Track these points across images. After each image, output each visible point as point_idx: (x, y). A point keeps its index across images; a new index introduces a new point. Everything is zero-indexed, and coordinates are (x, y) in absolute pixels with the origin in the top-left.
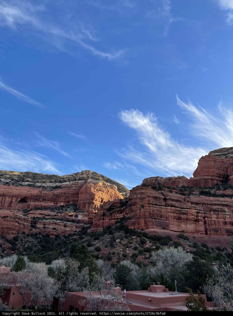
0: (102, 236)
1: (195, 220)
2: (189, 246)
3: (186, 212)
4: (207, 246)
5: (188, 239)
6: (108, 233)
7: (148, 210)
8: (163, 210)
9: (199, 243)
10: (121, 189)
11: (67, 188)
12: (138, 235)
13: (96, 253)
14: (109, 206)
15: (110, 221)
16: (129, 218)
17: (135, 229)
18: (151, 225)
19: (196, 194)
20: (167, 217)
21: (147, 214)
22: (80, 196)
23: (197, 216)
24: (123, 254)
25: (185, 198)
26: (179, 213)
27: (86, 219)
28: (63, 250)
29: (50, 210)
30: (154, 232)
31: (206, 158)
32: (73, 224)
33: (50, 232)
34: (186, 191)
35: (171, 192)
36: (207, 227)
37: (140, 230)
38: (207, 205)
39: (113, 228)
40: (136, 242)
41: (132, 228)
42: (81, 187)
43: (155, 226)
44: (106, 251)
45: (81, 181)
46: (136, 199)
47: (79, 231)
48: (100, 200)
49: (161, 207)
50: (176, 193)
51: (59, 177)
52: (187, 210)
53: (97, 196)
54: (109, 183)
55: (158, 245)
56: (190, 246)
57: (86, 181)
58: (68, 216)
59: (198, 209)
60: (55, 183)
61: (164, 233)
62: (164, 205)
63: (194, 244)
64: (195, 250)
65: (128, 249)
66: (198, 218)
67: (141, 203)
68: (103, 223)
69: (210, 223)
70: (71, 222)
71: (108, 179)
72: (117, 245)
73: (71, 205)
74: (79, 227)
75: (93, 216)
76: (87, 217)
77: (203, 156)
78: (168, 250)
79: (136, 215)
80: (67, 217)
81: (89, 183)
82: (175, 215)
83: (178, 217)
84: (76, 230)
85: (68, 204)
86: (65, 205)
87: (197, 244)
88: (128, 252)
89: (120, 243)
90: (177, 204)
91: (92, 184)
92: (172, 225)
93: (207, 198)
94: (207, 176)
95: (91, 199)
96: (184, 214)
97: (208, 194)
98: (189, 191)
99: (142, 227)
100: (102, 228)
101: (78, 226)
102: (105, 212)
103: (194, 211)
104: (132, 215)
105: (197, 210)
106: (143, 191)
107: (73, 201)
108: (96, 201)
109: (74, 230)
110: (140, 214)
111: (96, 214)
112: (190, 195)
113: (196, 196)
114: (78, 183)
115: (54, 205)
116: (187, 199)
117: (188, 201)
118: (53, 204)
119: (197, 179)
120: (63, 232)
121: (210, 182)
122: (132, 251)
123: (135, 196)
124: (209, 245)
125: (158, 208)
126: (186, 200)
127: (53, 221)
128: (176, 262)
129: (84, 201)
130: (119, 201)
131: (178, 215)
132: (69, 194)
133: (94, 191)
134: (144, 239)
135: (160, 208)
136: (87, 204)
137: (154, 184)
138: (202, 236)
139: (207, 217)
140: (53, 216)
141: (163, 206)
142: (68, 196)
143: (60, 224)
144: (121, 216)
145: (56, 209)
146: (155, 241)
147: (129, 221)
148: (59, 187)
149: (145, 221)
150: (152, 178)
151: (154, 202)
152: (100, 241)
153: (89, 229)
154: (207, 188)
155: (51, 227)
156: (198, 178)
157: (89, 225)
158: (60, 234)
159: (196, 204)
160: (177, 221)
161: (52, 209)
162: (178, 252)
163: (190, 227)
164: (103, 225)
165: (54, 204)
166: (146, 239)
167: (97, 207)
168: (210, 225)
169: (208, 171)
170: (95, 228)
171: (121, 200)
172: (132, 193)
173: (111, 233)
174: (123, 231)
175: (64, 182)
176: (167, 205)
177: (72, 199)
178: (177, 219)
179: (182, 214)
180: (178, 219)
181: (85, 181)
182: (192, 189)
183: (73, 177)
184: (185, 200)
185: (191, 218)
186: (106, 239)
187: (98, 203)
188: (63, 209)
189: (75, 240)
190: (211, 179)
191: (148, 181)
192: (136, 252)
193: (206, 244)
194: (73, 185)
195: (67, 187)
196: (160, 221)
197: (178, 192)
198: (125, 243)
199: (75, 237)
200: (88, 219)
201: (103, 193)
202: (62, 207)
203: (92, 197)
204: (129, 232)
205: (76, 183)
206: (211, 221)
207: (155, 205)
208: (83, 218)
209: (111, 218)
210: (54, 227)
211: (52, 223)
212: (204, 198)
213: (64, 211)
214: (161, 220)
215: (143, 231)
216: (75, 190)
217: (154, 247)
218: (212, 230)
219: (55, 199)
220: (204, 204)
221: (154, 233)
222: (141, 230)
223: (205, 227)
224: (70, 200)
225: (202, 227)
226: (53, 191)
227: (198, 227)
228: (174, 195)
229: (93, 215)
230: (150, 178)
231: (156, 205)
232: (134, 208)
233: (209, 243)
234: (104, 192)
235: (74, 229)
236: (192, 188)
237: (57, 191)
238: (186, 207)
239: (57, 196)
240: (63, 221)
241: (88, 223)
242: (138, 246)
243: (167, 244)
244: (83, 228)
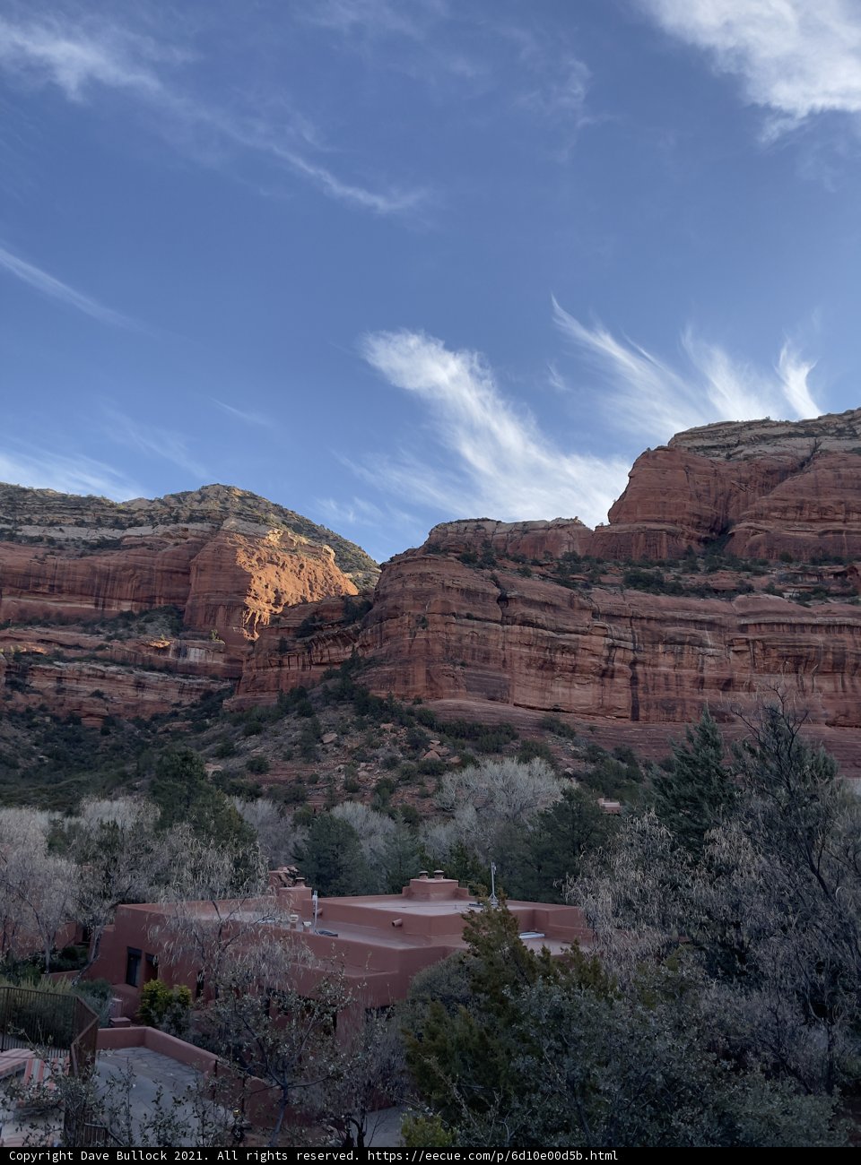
0: (274, 722)
1: (601, 672)
2: (573, 757)
3: (573, 645)
4: (632, 755)
5: (571, 735)
6: (296, 712)
7: (441, 635)
8: (492, 637)
9: (605, 748)
10: (348, 558)
11: (145, 548)
12: (403, 717)
13: (250, 779)
14: (303, 618)
15: (303, 670)
16: (372, 662)
17: (390, 697)
18: (450, 687)
19: (613, 585)
20: (504, 661)
21: (438, 648)
22: (193, 579)
23: (608, 659)
24: (346, 782)
25: (572, 597)
26: (547, 648)
27: (218, 661)
28: (130, 768)
29: (81, 628)
30: (459, 708)
31: (658, 458)
32: (170, 678)
33: (81, 704)
34: (579, 571)
35: (526, 573)
36: (641, 695)
37: (410, 703)
38: (645, 621)
39: (316, 695)
40: (395, 742)
41: (383, 694)
42: (199, 545)
43: (461, 691)
44: (287, 772)
45: (198, 526)
46: (401, 595)
47: (193, 706)
48: (272, 595)
49: (487, 624)
50: (544, 577)
51: (112, 505)
52: (578, 639)
53: (257, 582)
54: (307, 535)
55: (469, 751)
56: (575, 756)
57: (216, 526)
58: (151, 650)
59: (615, 633)
60: (96, 529)
61: (494, 713)
62: (499, 617)
63: (589, 750)
64: (591, 768)
65: (363, 764)
66: (611, 666)
67: (418, 612)
68: (278, 676)
69: (651, 683)
70: (160, 671)
71: (302, 520)
72: (327, 752)
73: (160, 610)
74: (191, 690)
75: (243, 652)
76: (223, 656)
77: (649, 449)
78: (496, 769)
79: (396, 652)
80: (147, 654)
81: (228, 533)
82: (534, 653)
83: (545, 662)
84: (181, 702)
85: (151, 607)
86: (136, 612)
87: (603, 751)
88: (363, 774)
89: (338, 746)
90: (542, 616)
91: (240, 539)
92: (519, 688)
93: (651, 598)
94: (656, 521)
95: (235, 592)
96: (564, 649)
97: (652, 584)
98: (590, 572)
99: (416, 691)
100: (275, 695)
101: (187, 687)
102: (288, 638)
103: (599, 642)
104: (384, 652)
105: (612, 638)
106: (428, 569)
107: (170, 597)
108: (255, 598)
109: (173, 702)
110: (414, 647)
111: (254, 646)
112: (589, 588)
113: (613, 591)
114: (188, 534)
115: (97, 611)
116: (578, 601)
117: (583, 608)
118: (93, 607)
119: (620, 530)
120: (133, 707)
121: (664, 544)
122: (378, 771)
123: (399, 587)
124: (640, 754)
125: (475, 630)
126: (577, 605)
127: (94, 669)
128: (522, 808)
129: (208, 597)
130: (340, 602)
131: (545, 656)
132: (151, 570)
133: (248, 563)
134: (422, 734)
135: (485, 628)
136: (221, 610)
137: (468, 545)
138: (619, 723)
139: (643, 663)
140: (90, 649)
141: (496, 622)
142: (147, 577)
143: (120, 677)
144: (346, 653)
145: (103, 625)
146: (459, 740)
147: (374, 670)
148: (115, 545)
149: (428, 672)
150: (465, 524)
151: (463, 608)
152: (266, 738)
153: (228, 697)
154: (652, 564)
155: (87, 687)
156: (623, 527)
157: (228, 684)
158: (119, 715)
159: (610, 617)
160: (540, 673)
161: (86, 623)
162: (530, 774)
163: (583, 694)
164: (277, 685)
165: (96, 605)
166: (430, 734)
167: (258, 622)
168: (650, 689)
169: (660, 505)
170: (249, 696)
171: (346, 598)
172: (389, 574)
173: (306, 712)
174: (351, 706)
175: (130, 526)
176: (509, 620)
177: (165, 589)
178: (541, 668)
179: (557, 649)
180: (542, 666)
181: (213, 527)
182: (600, 566)
183: (169, 510)
184: (571, 605)
185: (586, 664)
186: (288, 733)
187: (262, 608)
188: (131, 627)
189: (176, 735)
190: (668, 533)
191: (449, 534)
192: (392, 775)
193: (629, 751)
194: (167, 540)
195: (143, 545)
196: (480, 672)
197: (549, 574)
198: (355, 746)
199: (177, 724)
200: (224, 662)
201: (281, 572)
202: (128, 616)
203: (241, 585)
204: (371, 709)
205: (181, 533)
206: (655, 674)
207: (465, 618)
208: (206, 658)
209: (307, 660)
210: (97, 688)
211: (89, 676)
212: (638, 599)
213: (133, 634)
214: (486, 669)
215: (418, 706)
216: (175, 556)
217: (455, 760)
218: (655, 706)
219: (99, 589)
220: (637, 618)
221: (459, 714)
222: (414, 704)
223: (633, 695)
224: (158, 593)
225: (621, 695)
226: (89, 558)
227: (610, 696)
228: (536, 587)
229: (244, 648)
230: (456, 524)
231: (469, 617)
232: (391, 626)
233: (640, 746)
234: (288, 570)
235: (173, 695)
236: (600, 561)
237: (104, 560)
238: (572, 628)
239: (107, 576)
240: (131, 668)
241: (226, 678)
242: (401, 755)
243: (498, 751)
244: (208, 694)
